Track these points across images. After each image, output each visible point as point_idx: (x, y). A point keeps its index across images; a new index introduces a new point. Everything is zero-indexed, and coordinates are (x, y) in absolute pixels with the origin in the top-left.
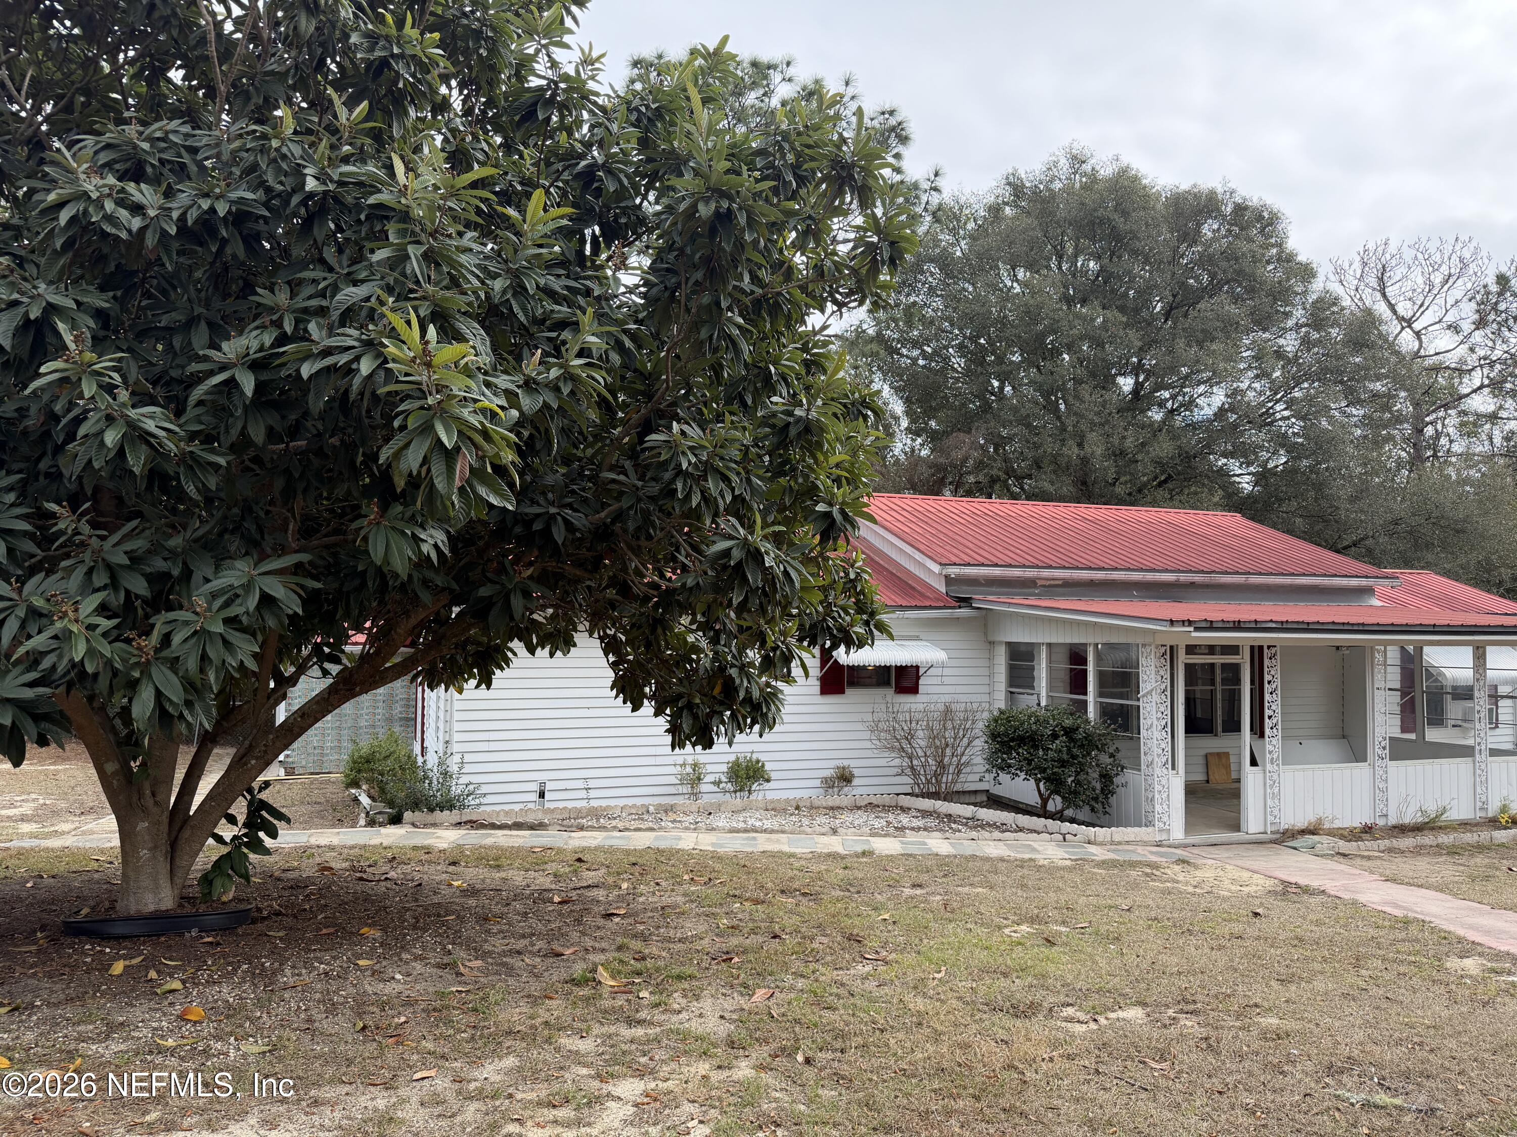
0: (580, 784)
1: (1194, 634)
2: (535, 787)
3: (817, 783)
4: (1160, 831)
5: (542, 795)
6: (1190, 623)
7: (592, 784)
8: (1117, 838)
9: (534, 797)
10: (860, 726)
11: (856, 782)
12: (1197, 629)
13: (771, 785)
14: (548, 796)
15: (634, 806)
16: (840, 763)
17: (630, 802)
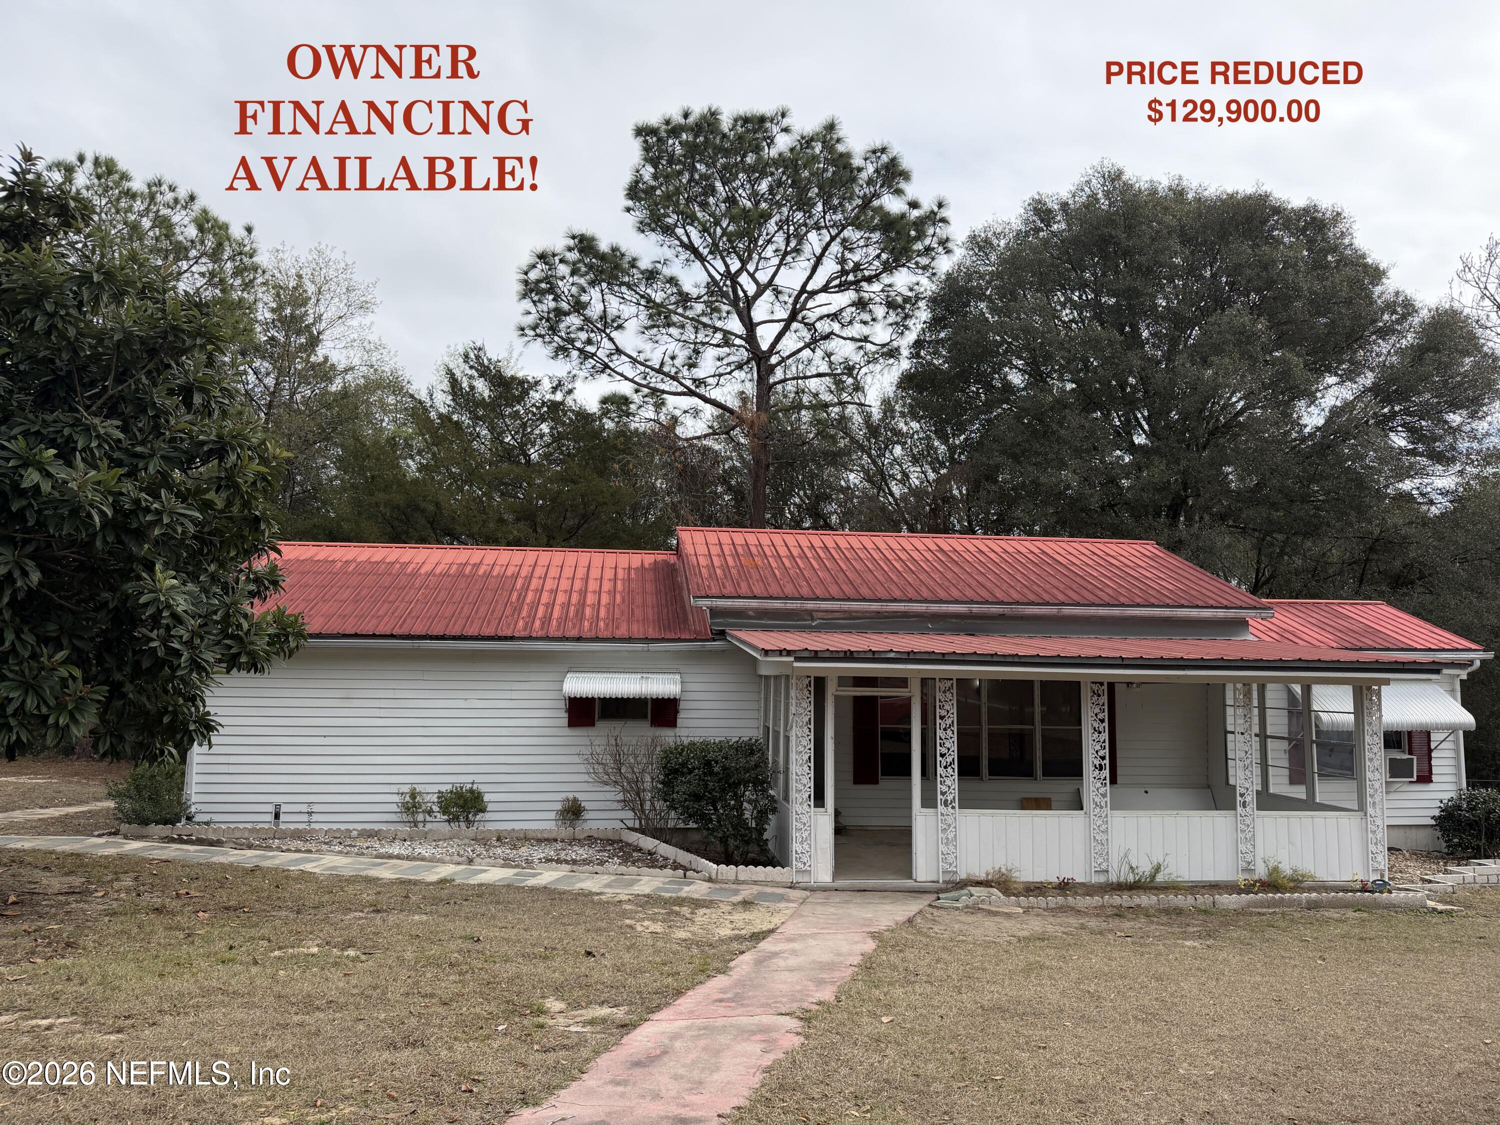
0: (304, 808)
1: (796, 664)
2: (271, 808)
3: (552, 815)
4: (798, 871)
5: (277, 816)
6: (789, 653)
7: (315, 808)
8: (742, 877)
9: (270, 818)
10: (576, 759)
11: (586, 815)
12: (798, 659)
13: (487, 816)
14: (283, 818)
15: (339, 830)
16: (571, 796)
17: (335, 827)
